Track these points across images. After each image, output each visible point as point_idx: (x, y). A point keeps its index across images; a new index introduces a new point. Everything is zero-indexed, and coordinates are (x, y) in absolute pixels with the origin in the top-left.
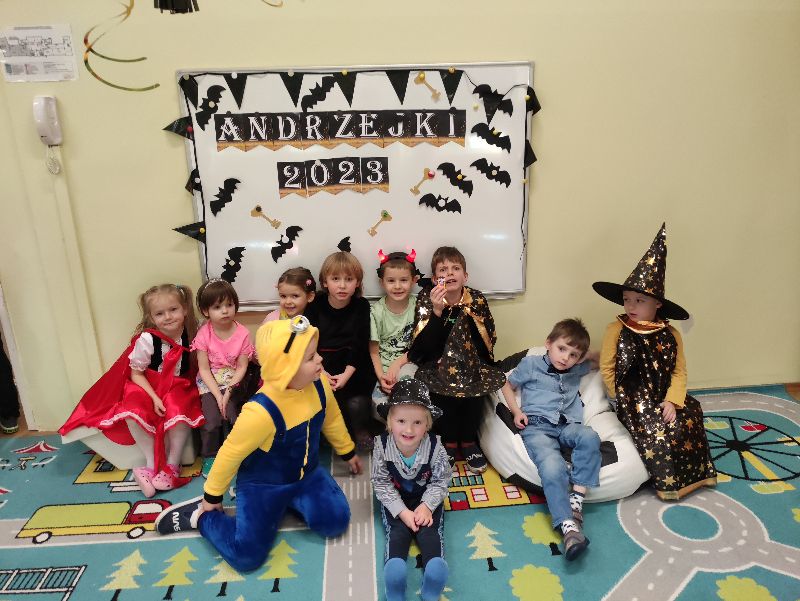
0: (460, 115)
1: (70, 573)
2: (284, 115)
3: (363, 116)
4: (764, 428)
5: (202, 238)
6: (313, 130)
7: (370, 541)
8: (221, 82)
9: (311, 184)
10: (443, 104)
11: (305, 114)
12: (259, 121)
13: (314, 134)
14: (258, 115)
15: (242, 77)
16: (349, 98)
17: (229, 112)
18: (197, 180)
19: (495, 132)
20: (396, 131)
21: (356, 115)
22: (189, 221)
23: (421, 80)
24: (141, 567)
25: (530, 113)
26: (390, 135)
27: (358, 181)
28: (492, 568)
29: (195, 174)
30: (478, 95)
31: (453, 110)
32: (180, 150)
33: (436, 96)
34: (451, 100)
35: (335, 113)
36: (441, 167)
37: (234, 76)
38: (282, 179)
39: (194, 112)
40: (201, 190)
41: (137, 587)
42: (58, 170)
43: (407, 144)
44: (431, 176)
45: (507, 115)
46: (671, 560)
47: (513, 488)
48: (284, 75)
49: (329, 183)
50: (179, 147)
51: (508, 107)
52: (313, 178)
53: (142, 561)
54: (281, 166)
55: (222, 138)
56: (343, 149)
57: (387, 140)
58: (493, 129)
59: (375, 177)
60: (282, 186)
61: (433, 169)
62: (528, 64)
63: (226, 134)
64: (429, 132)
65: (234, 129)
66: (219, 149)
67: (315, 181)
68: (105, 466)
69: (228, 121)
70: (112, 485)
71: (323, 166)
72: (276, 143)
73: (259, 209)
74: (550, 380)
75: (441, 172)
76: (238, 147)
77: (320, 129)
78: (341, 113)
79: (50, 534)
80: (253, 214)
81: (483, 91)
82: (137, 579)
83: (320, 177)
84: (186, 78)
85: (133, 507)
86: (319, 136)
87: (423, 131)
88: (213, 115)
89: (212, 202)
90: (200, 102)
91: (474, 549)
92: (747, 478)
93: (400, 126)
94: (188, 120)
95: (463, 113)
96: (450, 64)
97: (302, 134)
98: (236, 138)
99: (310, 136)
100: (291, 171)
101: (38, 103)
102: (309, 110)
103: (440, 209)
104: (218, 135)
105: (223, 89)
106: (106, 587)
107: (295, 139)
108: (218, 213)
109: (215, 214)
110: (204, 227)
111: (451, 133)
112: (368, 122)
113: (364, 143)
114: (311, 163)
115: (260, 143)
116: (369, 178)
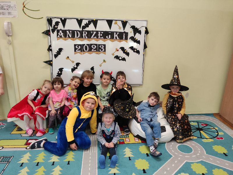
0: (127, 34)
1: (9, 158)
2: (77, 31)
3: (99, 32)
4: (207, 125)
5: (51, 65)
6: (85, 36)
7: (96, 151)
8: (59, 20)
9: (84, 51)
10: (122, 30)
11: (83, 31)
12: (70, 32)
13: (85, 37)
14: (69, 30)
15: (65, 19)
16: (96, 27)
17: (61, 29)
18: (51, 48)
19: (136, 39)
20: (108, 37)
21: (97, 32)
22: (48, 60)
23: (116, 23)
24: (30, 157)
25: (146, 34)
26: (106, 38)
27: (97, 51)
28: (130, 159)
29: (50, 46)
30: (132, 28)
31: (125, 32)
32: (46, 39)
33: (120, 28)
34: (124, 29)
35: (91, 31)
36: (120, 48)
37: (63, 19)
38: (75, 49)
39: (51, 28)
40: (52, 51)
41: (28, 162)
42: (10, 43)
43: (111, 41)
44: (118, 50)
45: (140, 34)
46: (179, 159)
47: (137, 139)
48: (77, 20)
49: (88, 51)
50: (46, 38)
51: (140, 32)
52: (84, 49)
53: (30, 155)
54: (75, 45)
55: (59, 36)
56: (93, 41)
57: (106, 39)
58: (136, 38)
59: (102, 50)
60: (75, 51)
61: (118, 48)
62: (146, 21)
63: (60, 36)
64: (118, 38)
65: (62, 34)
67: (85, 50)
68: (20, 129)
69: (61, 31)
70: (22, 134)
71: (87, 46)
72: (74, 39)
73: (68, 57)
74: (149, 109)
75: (121, 49)
76: (63, 39)
77: (87, 35)
78: (93, 31)
79: (3, 147)
80: (66, 59)
81: (133, 27)
82: (28, 160)
84: (49, 19)
85: (28, 141)
86: (86, 37)
87: (116, 38)
88: (56, 30)
89: (55, 55)
90: (53, 26)
91: (125, 155)
92: (201, 138)
93: (110, 36)
94: (49, 31)
95: (127, 33)
96: (124, 19)
97: (82, 36)
98: (63, 36)
100: (78, 47)
101: (5, 24)
102: (84, 30)
103: (120, 60)
104: (57, 35)
105: (59, 22)
106: (19, 162)
107: (79, 38)
108: (56, 58)
109: (55, 58)
110: (52, 62)
111: (124, 39)
112: (101, 34)
113: (99, 40)
114: (84, 45)
115: (69, 38)
116: (100, 50)
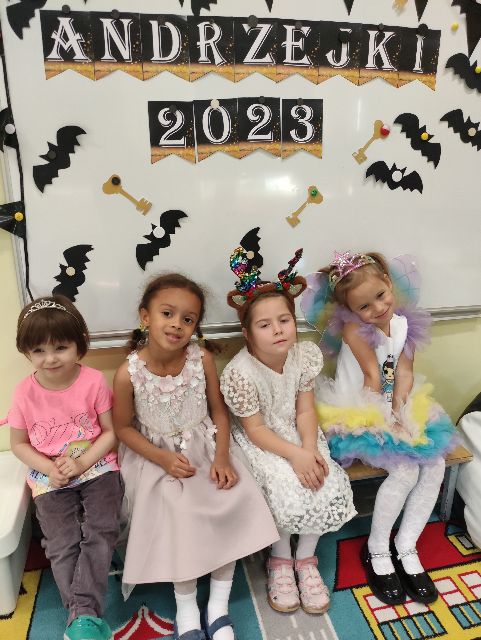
0: (432, 37)
2: (162, 19)
3: (289, 29)
5: (19, 229)
6: (209, 50)
9: (203, 140)
10: (409, 20)
11: (196, 19)
12: (119, 27)
13: (210, 54)
14: (116, 16)
17: (66, 7)
18: (10, 129)
19: (478, 69)
20: (338, 58)
21: (278, 25)
26: (327, 64)
27: (276, 138)
29: (6, 116)
30: (458, 8)
31: (423, 29)
34: (420, 12)
35: (245, 20)
36: (398, 120)
38: (156, 132)
40: (17, 147)
43: (353, 80)
44: (385, 133)
49: (231, 140)
52: (207, 131)
54: (154, 107)
55: (54, 54)
56: (255, 82)
57: (323, 71)
59: (302, 132)
60: (155, 142)
61: (388, 122)
63: (61, 50)
64: (387, 64)
65: (74, 40)
66: (49, 73)
67: (209, 137)
69: (65, 23)
71: (223, 111)
72: (147, 67)
73: (116, 181)
75: (399, 128)
76: (81, 72)
77: (221, 46)
78: (254, 21)
80: (106, 190)
83: (217, 131)
86: (218, 59)
87: (378, 59)
88: (37, 12)
89: (36, 169)
93: (345, 49)
95: (438, 33)
97: (190, 54)
98: (79, 55)
99: (203, 57)
100: (171, 117)
102: (203, 12)
103: (393, 185)
104: (47, 49)
107: (178, 61)
108: (47, 188)
109: (42, 189)
110: (23, 211)
111: (417, 67)
112: (297, 40)
113: (289, 75)
114: (203, 104)
115: (120, 66)
116: (293, 133)
